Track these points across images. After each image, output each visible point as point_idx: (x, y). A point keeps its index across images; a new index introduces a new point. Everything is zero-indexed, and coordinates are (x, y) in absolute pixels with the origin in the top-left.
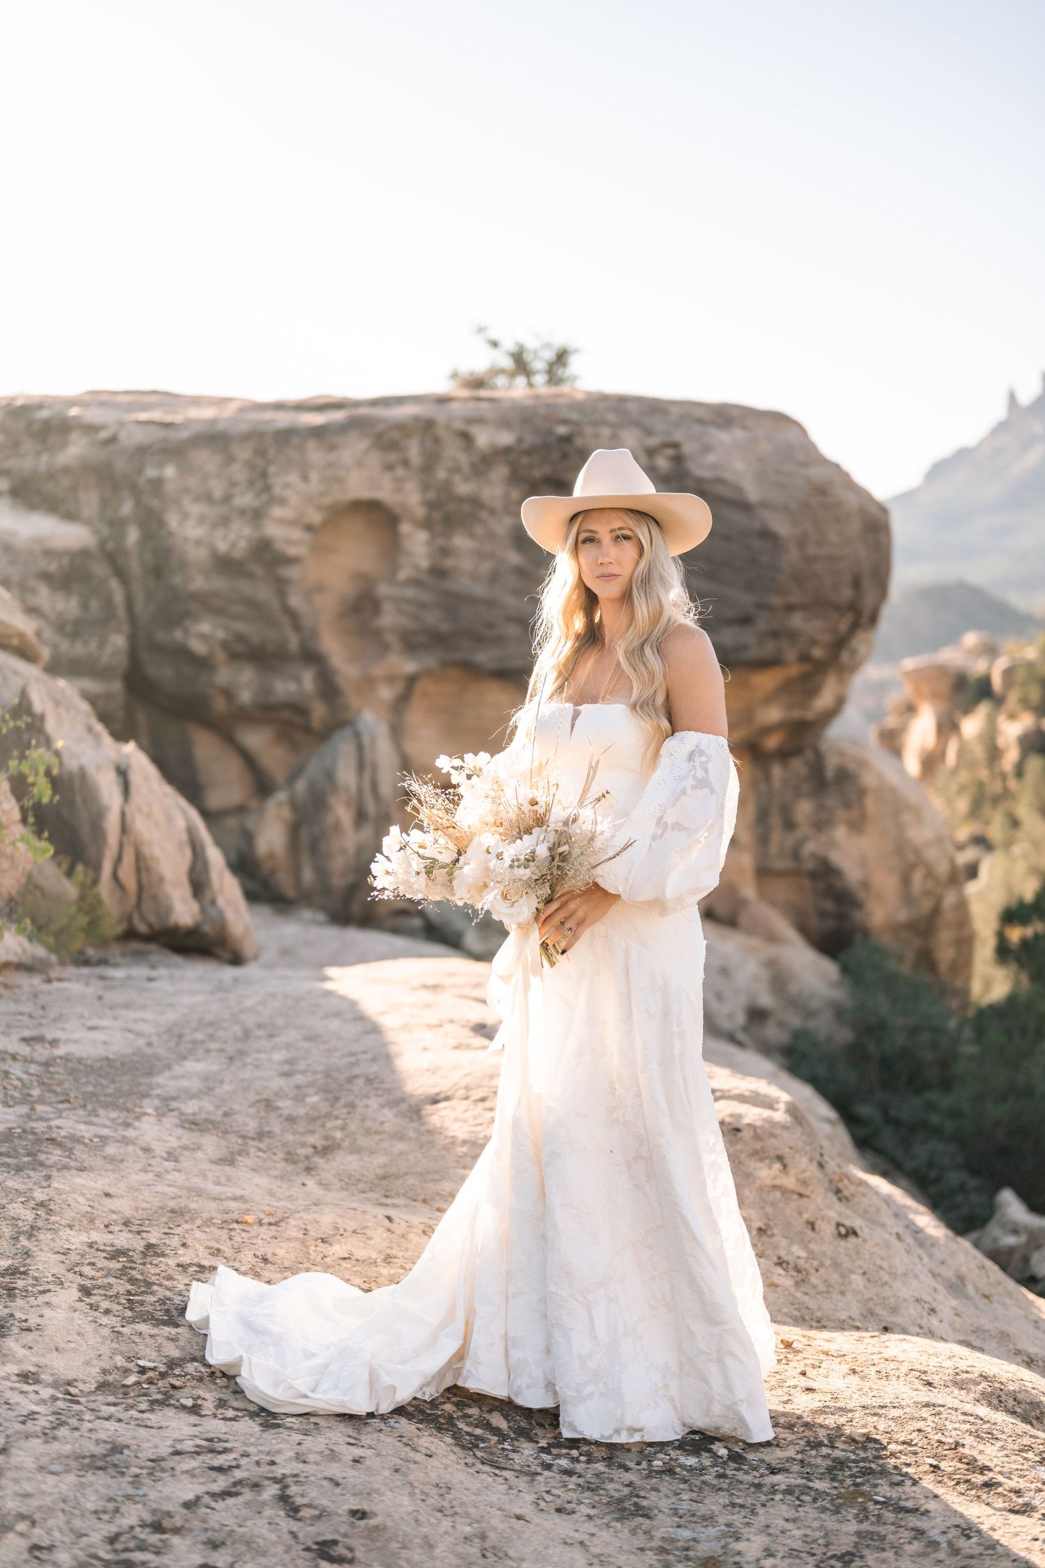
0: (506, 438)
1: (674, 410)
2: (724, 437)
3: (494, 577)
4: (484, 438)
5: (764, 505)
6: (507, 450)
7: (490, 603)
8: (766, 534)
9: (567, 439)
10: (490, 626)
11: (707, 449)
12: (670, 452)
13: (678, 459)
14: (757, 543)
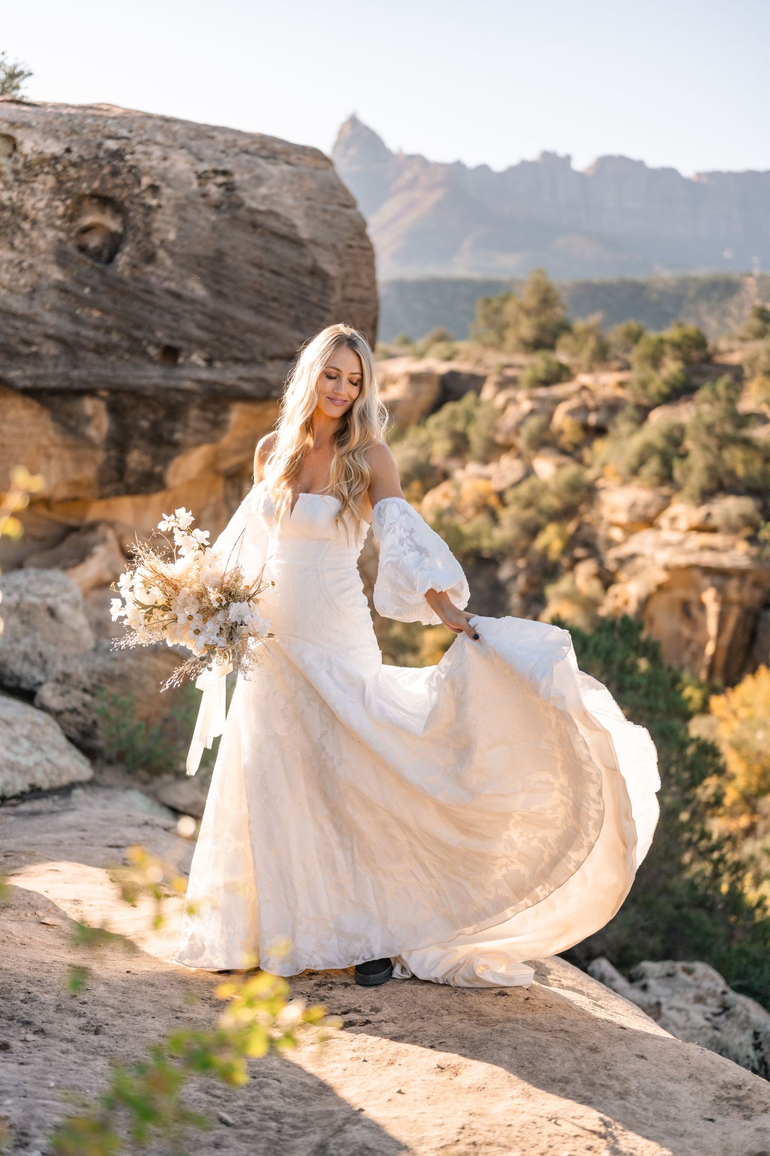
0: (54, 148)
1: (220, 137)
2: (274, 170)
3: (33, 292)
4: (29, 145)
5: (313, 242)
6: (56, 159)
7: (28, 319)
8: (315, 272)
9: (118, 155)
10: (28, 343)
11: (259, 180)
12: (221, 179)
13: (230, 188)
14: (307, 281)
